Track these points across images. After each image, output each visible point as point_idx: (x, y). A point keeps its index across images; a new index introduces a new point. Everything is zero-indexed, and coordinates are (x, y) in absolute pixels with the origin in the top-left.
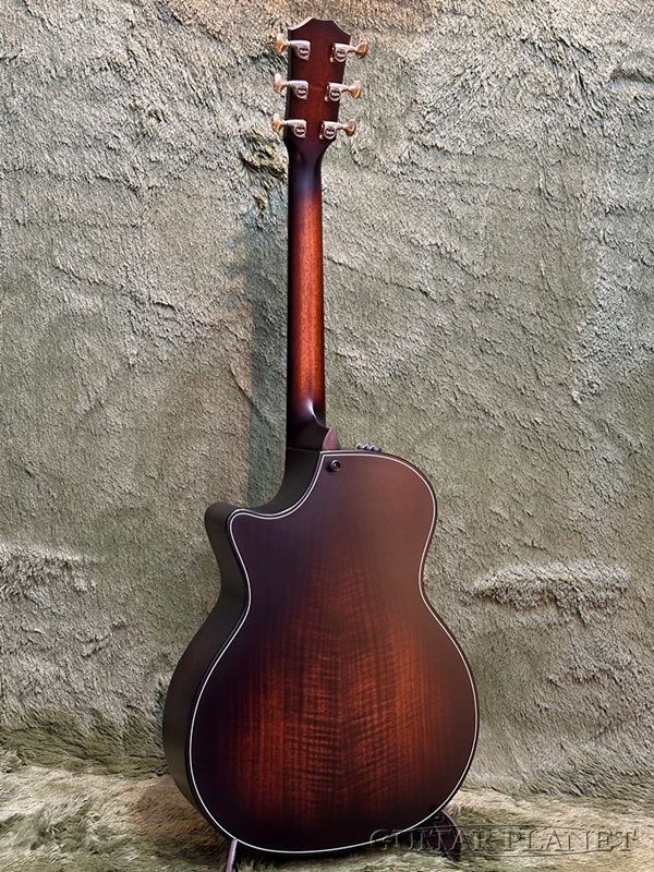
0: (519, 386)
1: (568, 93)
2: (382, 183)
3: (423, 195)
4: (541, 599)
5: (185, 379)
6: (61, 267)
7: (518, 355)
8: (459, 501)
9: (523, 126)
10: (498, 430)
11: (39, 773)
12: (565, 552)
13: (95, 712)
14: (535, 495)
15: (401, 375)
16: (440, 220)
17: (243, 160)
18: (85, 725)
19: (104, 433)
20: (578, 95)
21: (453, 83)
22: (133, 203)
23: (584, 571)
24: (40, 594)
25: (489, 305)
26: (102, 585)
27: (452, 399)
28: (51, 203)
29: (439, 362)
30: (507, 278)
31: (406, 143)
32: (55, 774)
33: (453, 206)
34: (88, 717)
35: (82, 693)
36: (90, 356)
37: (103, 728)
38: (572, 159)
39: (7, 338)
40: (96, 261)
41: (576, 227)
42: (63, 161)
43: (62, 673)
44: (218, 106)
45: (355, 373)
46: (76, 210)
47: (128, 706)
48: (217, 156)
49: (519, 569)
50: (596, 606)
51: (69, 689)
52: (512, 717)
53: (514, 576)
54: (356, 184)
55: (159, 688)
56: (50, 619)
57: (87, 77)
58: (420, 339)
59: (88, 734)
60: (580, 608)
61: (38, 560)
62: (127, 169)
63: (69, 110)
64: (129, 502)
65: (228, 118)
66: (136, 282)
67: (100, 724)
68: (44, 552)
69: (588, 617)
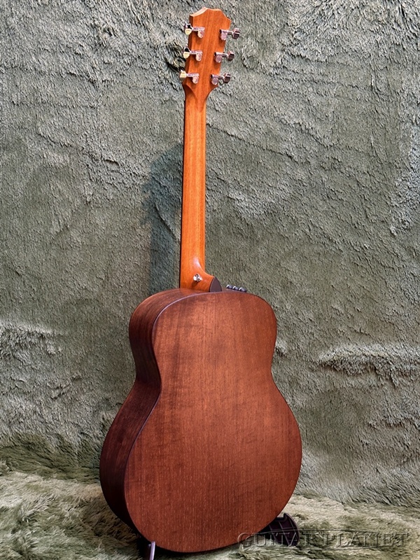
0: (354, 222)
1: (393, 20)
2: (262, 80)
3: (291, 89)
4: (365, 369)
5: (125, 212)
6: (42, 134)
7: (353, 201)
8: (310, 300)
9: (362, 42)
10: (339, 252)
11: (21, 477)
12: (383, 337)
13: (59, 437)
14: (363, 298)
15: (272, 213)
16: (302, 107)
17: (168, 63)
18: (52, 445)
19: (69, 247)
20: (400, 21)
21: (314, 12)
22: (92, 91)
23: (396, 350)
24: (24, 355)
25: (334, 166)
26: (65, 350)
27: (307, 230)
28: (36, 90)
29: (299, 204)
30: (348, 148)
31: (280, 53)
32: (32, 478)
33: (311, 97)
34: (55, 440)
35: (50, 423)
36: (61, 195)
37: (65, 448)
38: (395, 66)
39: (5, 182)
40: (66, 131)
41: (396, 113)
42: (45, 62)
43: (38, 409)
44: (151, 26)
45: (241, 211)
46: (53, 96)
47: (81, 433)
48: (150, 60)
49: (351, 348)
50: (403, 374)
51: (42, 420)
52: (343, 449)
53: (347, 353)
54: (244, 81)
55: (103, 421)
56: (30, 373)
57: (62, 4)
58: (286, 188)
59: (54, 451)
60: (392, 375)
61: (23, 332)
62: (88, 68)
63: (50, 26)
64: (84, 294)
65: (157, 34)
66: (92, 146)
67: (62, 445)
68: (26, 327)
69: (398, 382)
